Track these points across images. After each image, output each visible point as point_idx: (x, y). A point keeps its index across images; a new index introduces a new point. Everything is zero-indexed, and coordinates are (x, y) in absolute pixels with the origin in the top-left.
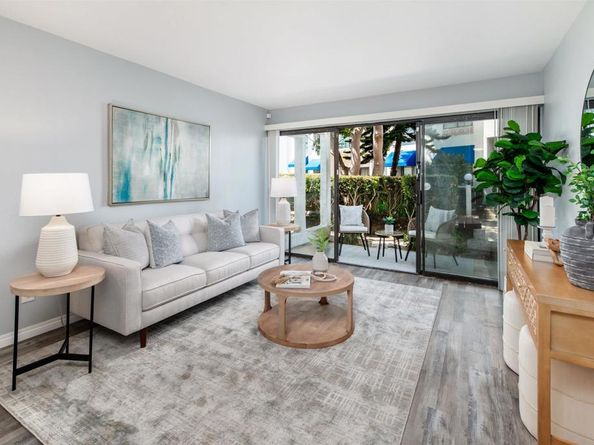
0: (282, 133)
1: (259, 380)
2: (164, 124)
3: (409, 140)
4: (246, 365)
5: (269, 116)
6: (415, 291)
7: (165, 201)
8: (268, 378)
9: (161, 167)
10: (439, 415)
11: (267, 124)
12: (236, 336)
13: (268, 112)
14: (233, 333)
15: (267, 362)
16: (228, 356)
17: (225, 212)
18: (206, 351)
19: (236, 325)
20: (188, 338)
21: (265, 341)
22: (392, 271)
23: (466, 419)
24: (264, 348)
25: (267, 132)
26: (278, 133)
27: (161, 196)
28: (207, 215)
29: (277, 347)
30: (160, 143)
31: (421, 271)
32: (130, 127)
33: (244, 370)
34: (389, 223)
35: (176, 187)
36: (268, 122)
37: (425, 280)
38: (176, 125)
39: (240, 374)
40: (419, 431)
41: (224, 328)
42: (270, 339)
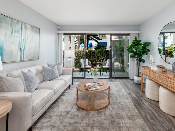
0: (65, 34)
1: (96, 127)
2: (20, 25)
3: (91, 40)
4: (86, 124)
5: (59, 27)
6: (114, 83)
7: (21, 61)
8: (98, 125)
9: (19, 45)
10: (148, 116)
11: (58, 30)
12: (72, 113)
13: (59, 26)
14: (70, 113)
15: (93, 119)
16: (76, 123)
17: (48, 64)
18: (65, 124)
19: (69, 109)
20: (52, 122)
21: (85, 112)
22: (103, 78)
23: (153, 115)
24: (87, 114)
25: (58, 33)
26: (63, 34)
27: (19, 59)
28: (42, 66)
29: (92, 113)
30: (19, 33)
31: (111, 77)
32: (3, 24)
33: (87, 126)
34: (98, 64)
35: (26, 55)
36: (59, 29)
37: (113, 80)
38: (26, 26)
39: (87, 128)
40: (149, 123)
41: (65, 112)
42: (87, 110)
